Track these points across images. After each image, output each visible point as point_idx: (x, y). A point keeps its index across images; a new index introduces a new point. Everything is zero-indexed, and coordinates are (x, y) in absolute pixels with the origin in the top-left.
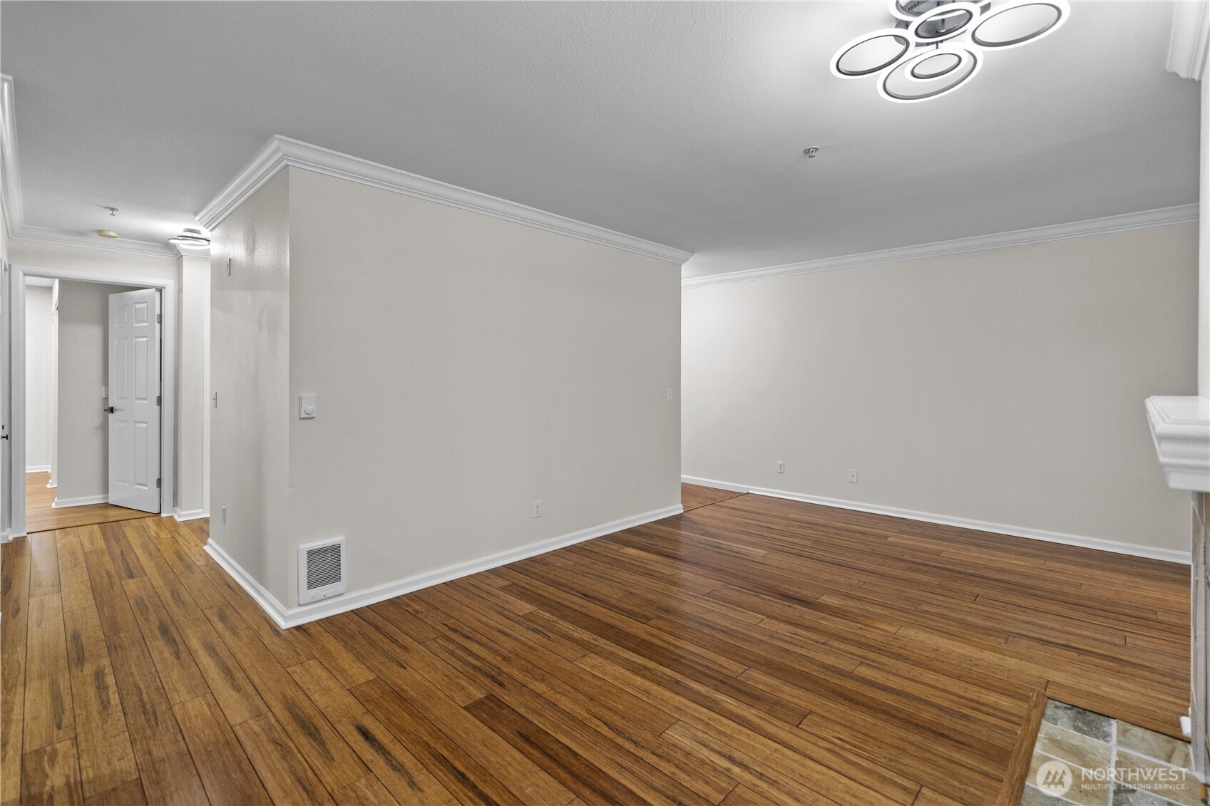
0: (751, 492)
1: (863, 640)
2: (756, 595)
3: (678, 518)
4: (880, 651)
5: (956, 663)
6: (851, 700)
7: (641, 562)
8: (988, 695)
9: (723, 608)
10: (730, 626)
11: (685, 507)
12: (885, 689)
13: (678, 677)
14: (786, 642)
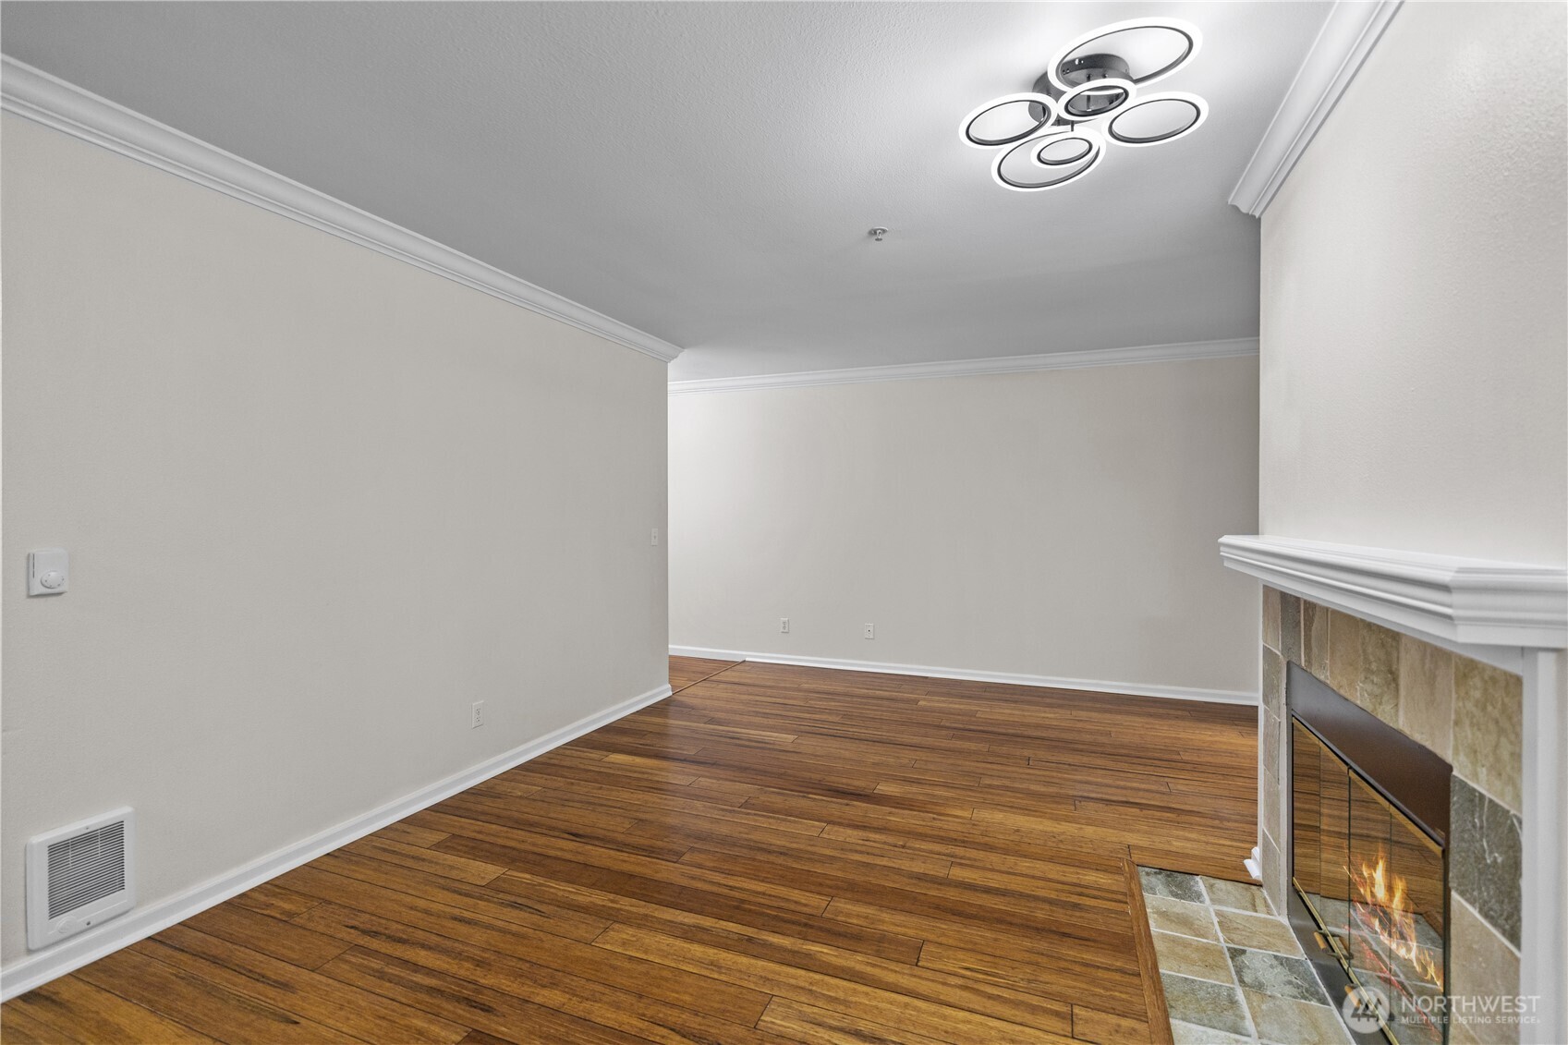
0: (747, 659)
1: (942, 834)
2: (804, 797)
3: (666, 703)
4: (964, 843)
5: (1041, 842)
6: (960, 914)
7: (640, 773)
8: (1086, 875)
9: (770, 820)
10: (787, 844)
11: (673, 687)
12: (988, 890)
13: (750, 931)
14: (861, 852)
